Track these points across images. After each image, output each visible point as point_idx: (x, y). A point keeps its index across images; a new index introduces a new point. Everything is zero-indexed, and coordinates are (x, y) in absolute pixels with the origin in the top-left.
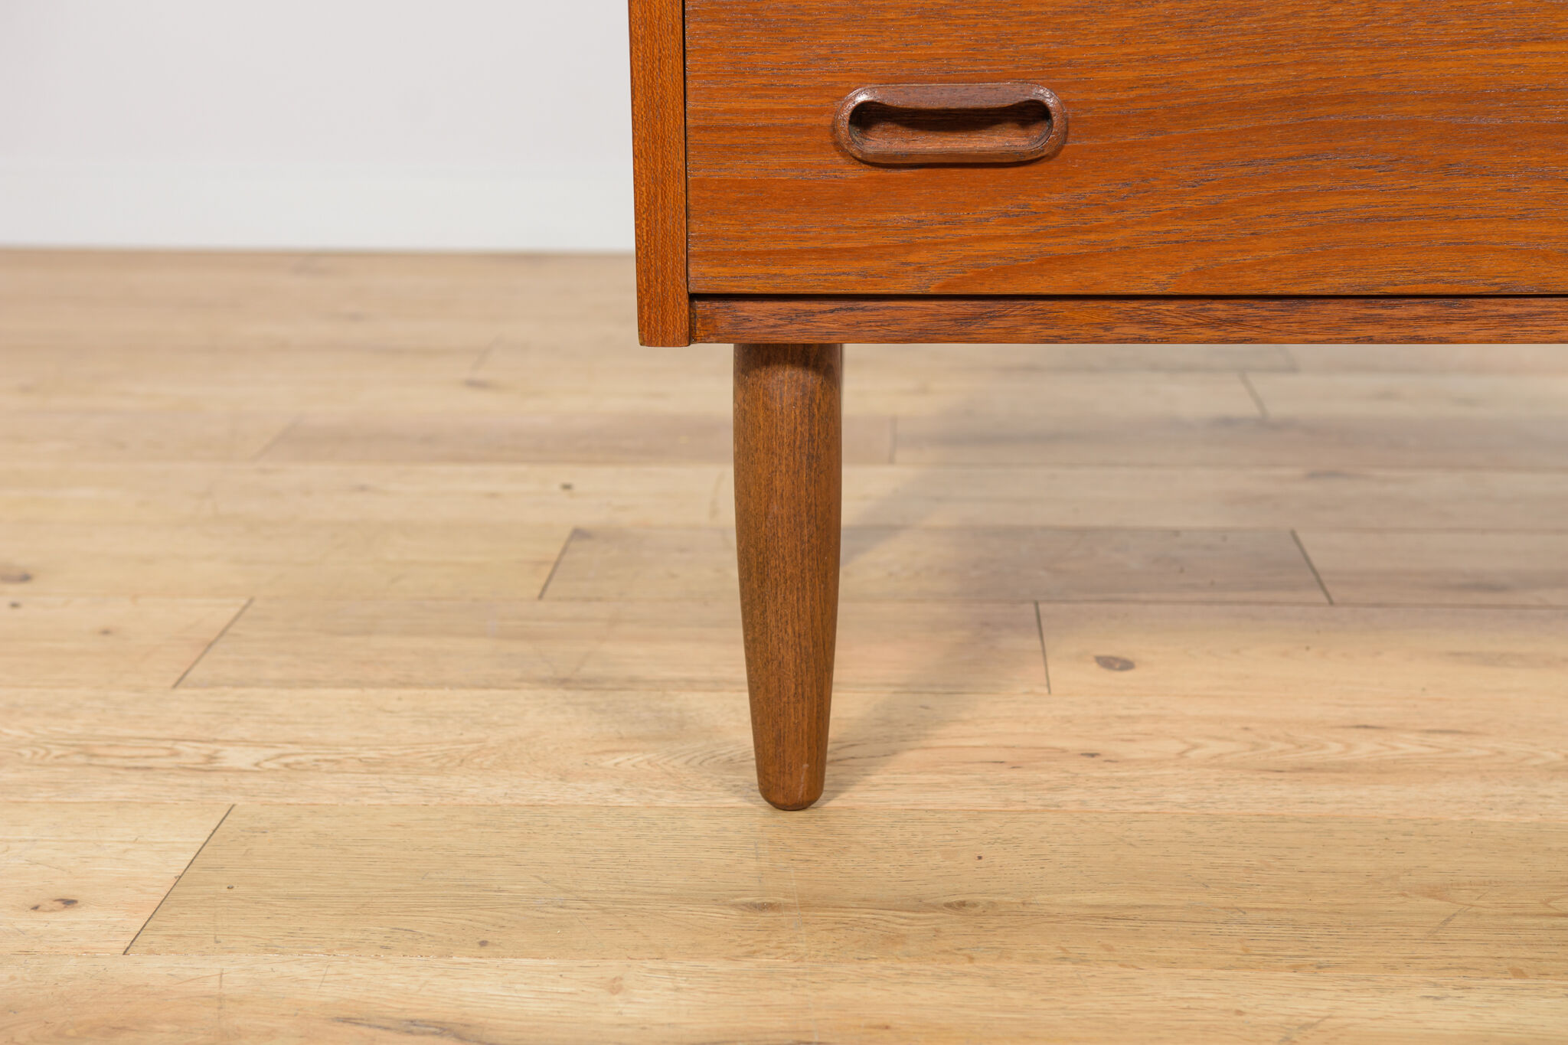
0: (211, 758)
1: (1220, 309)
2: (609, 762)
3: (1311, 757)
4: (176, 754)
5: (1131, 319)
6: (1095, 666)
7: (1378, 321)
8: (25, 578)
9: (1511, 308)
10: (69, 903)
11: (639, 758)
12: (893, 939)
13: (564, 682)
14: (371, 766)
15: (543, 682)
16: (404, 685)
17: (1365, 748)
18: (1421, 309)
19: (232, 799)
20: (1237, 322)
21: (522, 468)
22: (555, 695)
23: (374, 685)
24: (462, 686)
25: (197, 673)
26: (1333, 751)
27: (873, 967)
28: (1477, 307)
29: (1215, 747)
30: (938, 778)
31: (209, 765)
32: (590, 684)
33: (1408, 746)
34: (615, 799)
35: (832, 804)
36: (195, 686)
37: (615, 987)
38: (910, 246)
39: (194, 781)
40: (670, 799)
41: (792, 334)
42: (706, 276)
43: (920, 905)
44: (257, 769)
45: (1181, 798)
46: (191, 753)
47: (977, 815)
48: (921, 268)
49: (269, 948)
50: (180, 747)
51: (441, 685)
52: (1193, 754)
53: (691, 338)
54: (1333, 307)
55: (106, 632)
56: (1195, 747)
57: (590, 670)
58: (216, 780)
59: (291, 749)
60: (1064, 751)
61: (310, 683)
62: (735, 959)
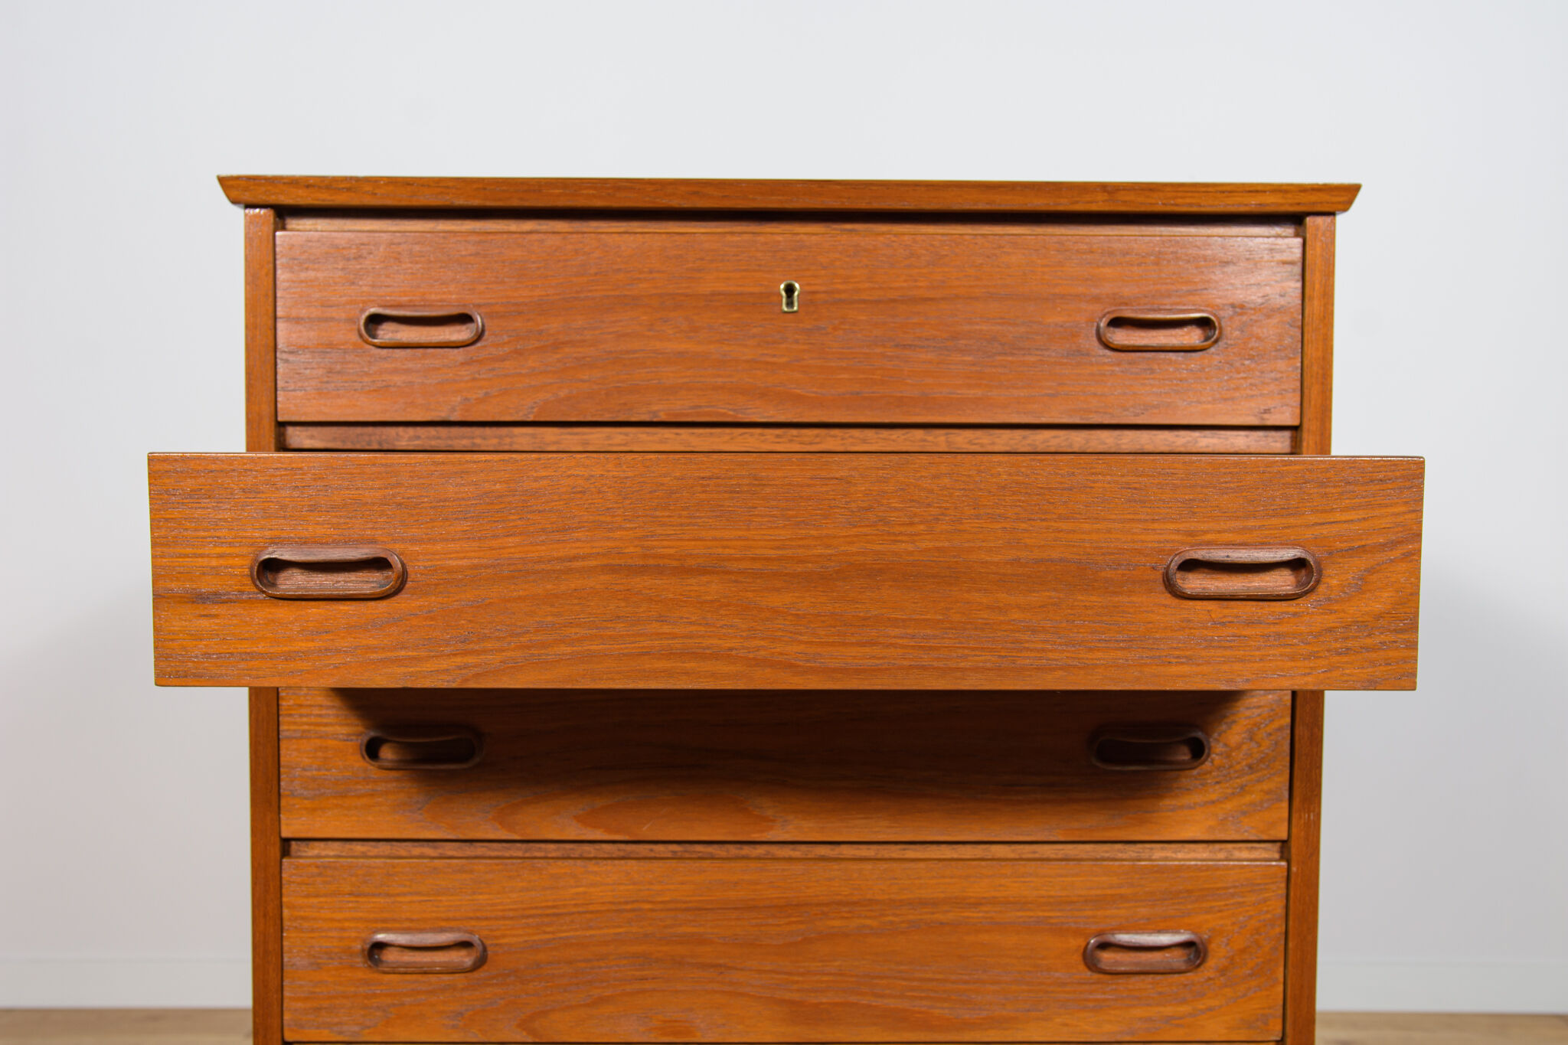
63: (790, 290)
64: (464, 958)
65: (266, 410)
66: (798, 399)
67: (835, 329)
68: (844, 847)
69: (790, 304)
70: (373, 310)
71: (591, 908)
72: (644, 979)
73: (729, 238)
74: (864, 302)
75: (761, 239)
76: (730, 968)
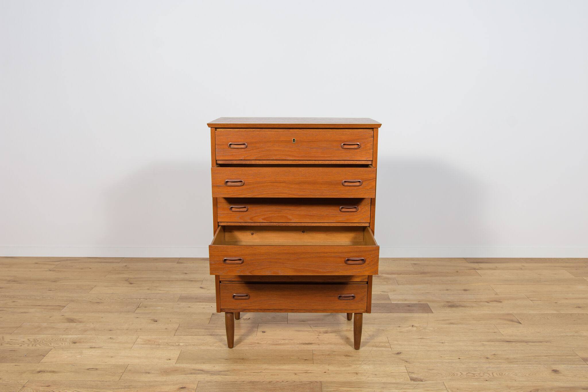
0: (179, 344)
1: (263, 310)
2: (215, 344)
3: (277, 343)
4: (176, 344)
5: (256, 311)
6: (261, 332)
7: (275, 311)
8: (156, 321)
9: (285, 310)
10: (170, 359)
11: (218, 344)
12: (237, 362)
13: (211, 335)
14: (193, 345)
15: (209, 335)
16: (196, 335)
17: (283, 342)
18: (278, 310)
19: (182, 349)
20: (264, 311)
21: (207, 303)
22: (210, 336)
23: (193, 335)
24: (201, 336)
25: (176, 334)
26: (280, 342)
27: (235, 364)
28: (283, 310)
29: (269, 342)
30: (244, 346)
31: (179, 345)
32: (213, 335)
33: (287, 341)
34: (215, 348)
35: (233, 349)
36: (176, 335)
37: (214, 367)
38: (238, 305)
39: (178, 347)
40: (220, 349)
41: (229, 311)
42: (222, 307)
43: (240, 359)
44: (183, 346)
45: (264, 348)
46: (177, 344)
47: (246, 350)
48: (239, 307)
49: (187, 364)
50: (176, 343)
51: (199, 335)
52: (268, 343)
53: (221, 312)
54: (272, 310)
55: (166, 329)
56: (268, 342)
57: (214, 333)
58: (180, 347)
59: (186, 343)
60: (256, 343)
61: (187, 335)
62: (224, 364)
63: (294, 140)
64: (240, 262)
65: (215, 158)
66: (295, 156)
67: (301, 146)
68: (302, 223)
69: (294, 142)
70: (230, 143)
71: (261, 254)
72: (270, 265)
73: (285, 132)
74: (305, 142)
75: (289, 132)
76: (284, 263)
